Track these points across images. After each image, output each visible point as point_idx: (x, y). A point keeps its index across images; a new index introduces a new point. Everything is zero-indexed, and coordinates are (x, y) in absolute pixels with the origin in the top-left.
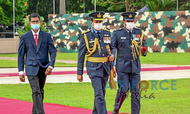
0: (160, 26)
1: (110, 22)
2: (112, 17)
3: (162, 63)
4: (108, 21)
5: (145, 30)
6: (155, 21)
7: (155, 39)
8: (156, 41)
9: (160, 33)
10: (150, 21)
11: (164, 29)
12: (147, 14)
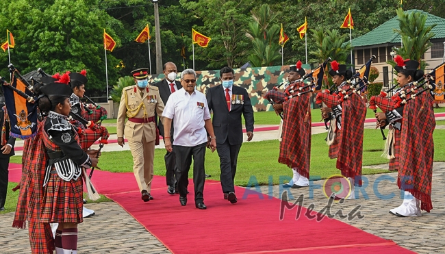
0: (264, 83)
1: (210, 81)
2: (212, 75)
3: (265, 124)
4: (208, 79)
5: (248, 88)
6: (259, 78)
7: (259, 97)
8: (260, 99)
9: (264, 90)
10: (253, 78)
11: (268, 86)
12: (249, 70)
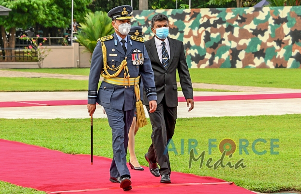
0: (286, 29)
1: (212, 22)
2: (213, 15)
3: (286, 86)
4: (208, 21)
5: (263, 35)
6: (279, 21)
7: (277, 48)
8: (279, 50)
9: (285, 39)
10: (271, 21)
11: (292, 33)
12: (267, 9)
